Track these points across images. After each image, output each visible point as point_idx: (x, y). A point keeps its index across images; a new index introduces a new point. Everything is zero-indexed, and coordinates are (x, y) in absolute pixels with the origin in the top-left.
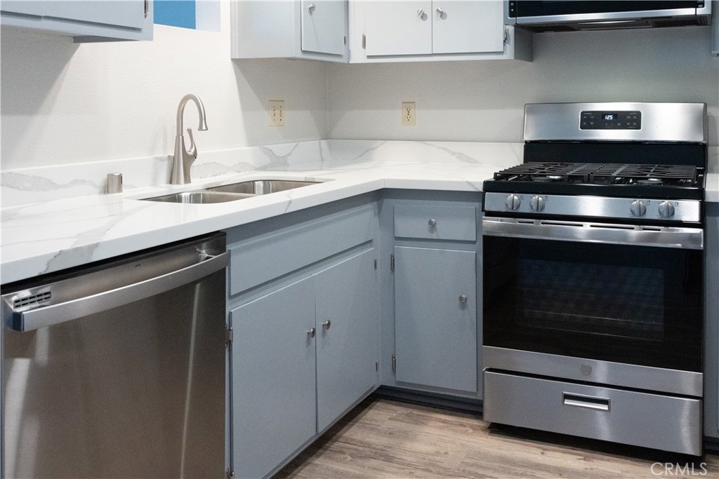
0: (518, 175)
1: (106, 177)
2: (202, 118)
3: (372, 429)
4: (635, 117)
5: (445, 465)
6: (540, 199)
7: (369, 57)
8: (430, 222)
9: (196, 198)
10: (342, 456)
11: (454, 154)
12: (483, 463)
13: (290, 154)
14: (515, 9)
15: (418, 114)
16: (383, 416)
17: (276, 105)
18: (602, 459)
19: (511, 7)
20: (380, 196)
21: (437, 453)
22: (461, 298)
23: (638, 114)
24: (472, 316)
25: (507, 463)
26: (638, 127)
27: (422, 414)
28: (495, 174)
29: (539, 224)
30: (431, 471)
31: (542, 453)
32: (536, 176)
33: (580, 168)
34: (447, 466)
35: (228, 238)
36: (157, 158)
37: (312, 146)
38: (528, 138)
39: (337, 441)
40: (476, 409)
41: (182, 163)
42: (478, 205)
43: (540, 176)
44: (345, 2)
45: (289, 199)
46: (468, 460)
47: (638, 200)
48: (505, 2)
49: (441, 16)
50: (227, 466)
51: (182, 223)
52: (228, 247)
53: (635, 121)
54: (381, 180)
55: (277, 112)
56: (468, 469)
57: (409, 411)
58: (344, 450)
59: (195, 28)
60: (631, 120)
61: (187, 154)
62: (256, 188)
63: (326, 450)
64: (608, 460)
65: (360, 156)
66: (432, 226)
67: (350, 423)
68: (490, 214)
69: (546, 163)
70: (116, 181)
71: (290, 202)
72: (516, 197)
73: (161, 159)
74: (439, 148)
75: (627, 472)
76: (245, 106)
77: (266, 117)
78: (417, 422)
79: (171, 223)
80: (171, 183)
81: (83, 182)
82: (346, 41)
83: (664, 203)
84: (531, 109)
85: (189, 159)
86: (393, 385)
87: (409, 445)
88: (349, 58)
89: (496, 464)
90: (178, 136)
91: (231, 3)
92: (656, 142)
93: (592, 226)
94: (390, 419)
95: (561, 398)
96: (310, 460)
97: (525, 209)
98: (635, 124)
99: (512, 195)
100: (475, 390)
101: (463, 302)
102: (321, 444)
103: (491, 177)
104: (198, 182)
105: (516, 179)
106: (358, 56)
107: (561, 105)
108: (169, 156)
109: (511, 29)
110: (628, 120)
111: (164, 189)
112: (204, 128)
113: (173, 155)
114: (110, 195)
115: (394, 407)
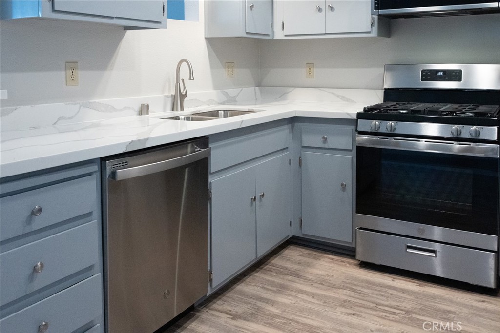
0: (380, 109)
1: (140, 105)
2: (191, 73)
3: (288, 260)
4: (458, 74)
5: (332, 282)
6: (393, 124)
7: (286, 35)
8: (324, 137)
9: (187, 119)
10: (271, 273)
11: (338, 96)
12: (356, 283)
13: (237, 95)
14: (378, 6)
15: (316, 71)
16: (294, 254)
17: (229, 65)
18: (431, 286)
19: (375, 4)
20: (293, 121)
21: (327, 275)
22: (342, 185)
23: (460, 72)
24: (349, 195)
25: (371, 284)
26: (460, 80)
27: (318, 254)
28: (365, 108)
29: (392, 140)
30: (324, 285)
31: (392, 280)
32: (391, 110)
33: (420, 106)
34: (333, 283)
35: (210, 141)
36: (165, 96)
37: (250, 90)
38: (386, 86)
39: (267, 265)
40: (352, 253)
41: (179, 99)
42: (353, 127)
43: (394, 110)
44: (271, 1)
45: (241, 120)
46: (346, 281)
47: (456, 126)
48: (371, 1)
49: (331, 10)
50: (209, 268)
51: (179, 131)
52: (210, 145)
53: (458, 76)
54: (293, 111)
55: (230, 69)
56: (346, 285)
57: (310, 252)
58: (272, 270)
59: (184, 20)
60: (455, 76)
61: (182, 94)
62: (220, 114)
63: (261, 269)
64: (434, 287)
65: (280, 97)
66: (325, 140)
67: (275, 256)
68: (361, 133)
69: (398, 103)
70: (146, 108)
71: (242, 121)
72: (377, 123)
73: (167, 96)
74: (329, 92)
75: (446, 294)
76: (212, 66)
77: (224, 72)
78: (315, 258)
79: (173, 131)
80: (173, 110)
81: (129, 108)
82: (272, 25)
83: (473, 128)
84: (389, 68)
85: (183, 96)
86: (301, 236)
87: (310, 270)
88: (273, 37)
89: (364, 284)
90: (177, 83)
91: (205, 2)
92: (472, 89)
93: (426, 142)
94: (298, 255)
95: (405, 247)
96: (252, 273)
97: (383, 130)
98: (458, 78)
99: (375, 121)
100: (351, 242)
101: (344, 187)
102: (258, 265)
103: (362, 110)
104: (188, 111)
105: (378, 112)
106: (279, 35)
107: (409, 66)
108: (172, 95)
109: (376, 17)
110: (454, 76)
111: (170, 114)
112: (192, 78)
113: (174, 94)
114: (143, 116)
115: (301, 249)
